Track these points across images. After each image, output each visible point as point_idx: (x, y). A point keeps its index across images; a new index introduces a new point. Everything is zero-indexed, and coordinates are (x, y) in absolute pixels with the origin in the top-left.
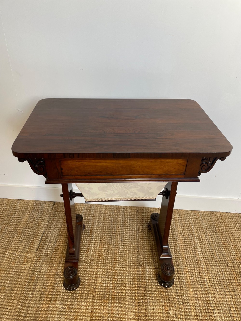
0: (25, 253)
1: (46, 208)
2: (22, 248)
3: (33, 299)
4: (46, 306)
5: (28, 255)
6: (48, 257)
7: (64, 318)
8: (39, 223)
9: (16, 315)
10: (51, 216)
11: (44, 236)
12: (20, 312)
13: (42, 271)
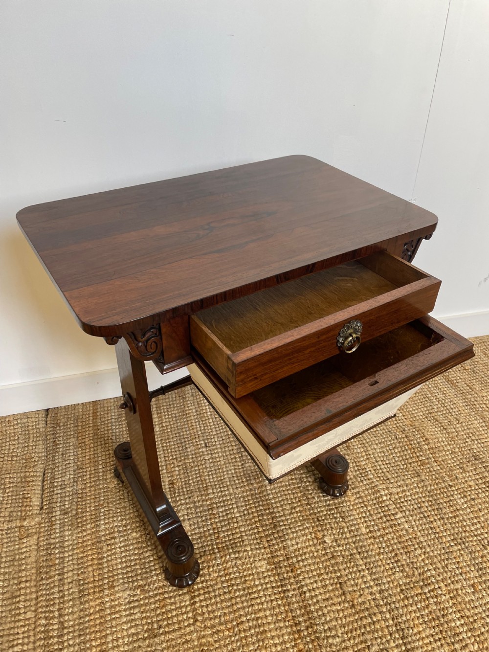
0: (18, 521)
1: (33, 426)
2: (7, 514)
3: (66, 598)
4: (97, 603)
5: (25, 524)
6: (70, 514)
7: (139, 612)
8: (27, 457)
9: (40, 639)
10: (49, 437)
11: (46, 479)
12: (48, 631)
13: (66, 544)
